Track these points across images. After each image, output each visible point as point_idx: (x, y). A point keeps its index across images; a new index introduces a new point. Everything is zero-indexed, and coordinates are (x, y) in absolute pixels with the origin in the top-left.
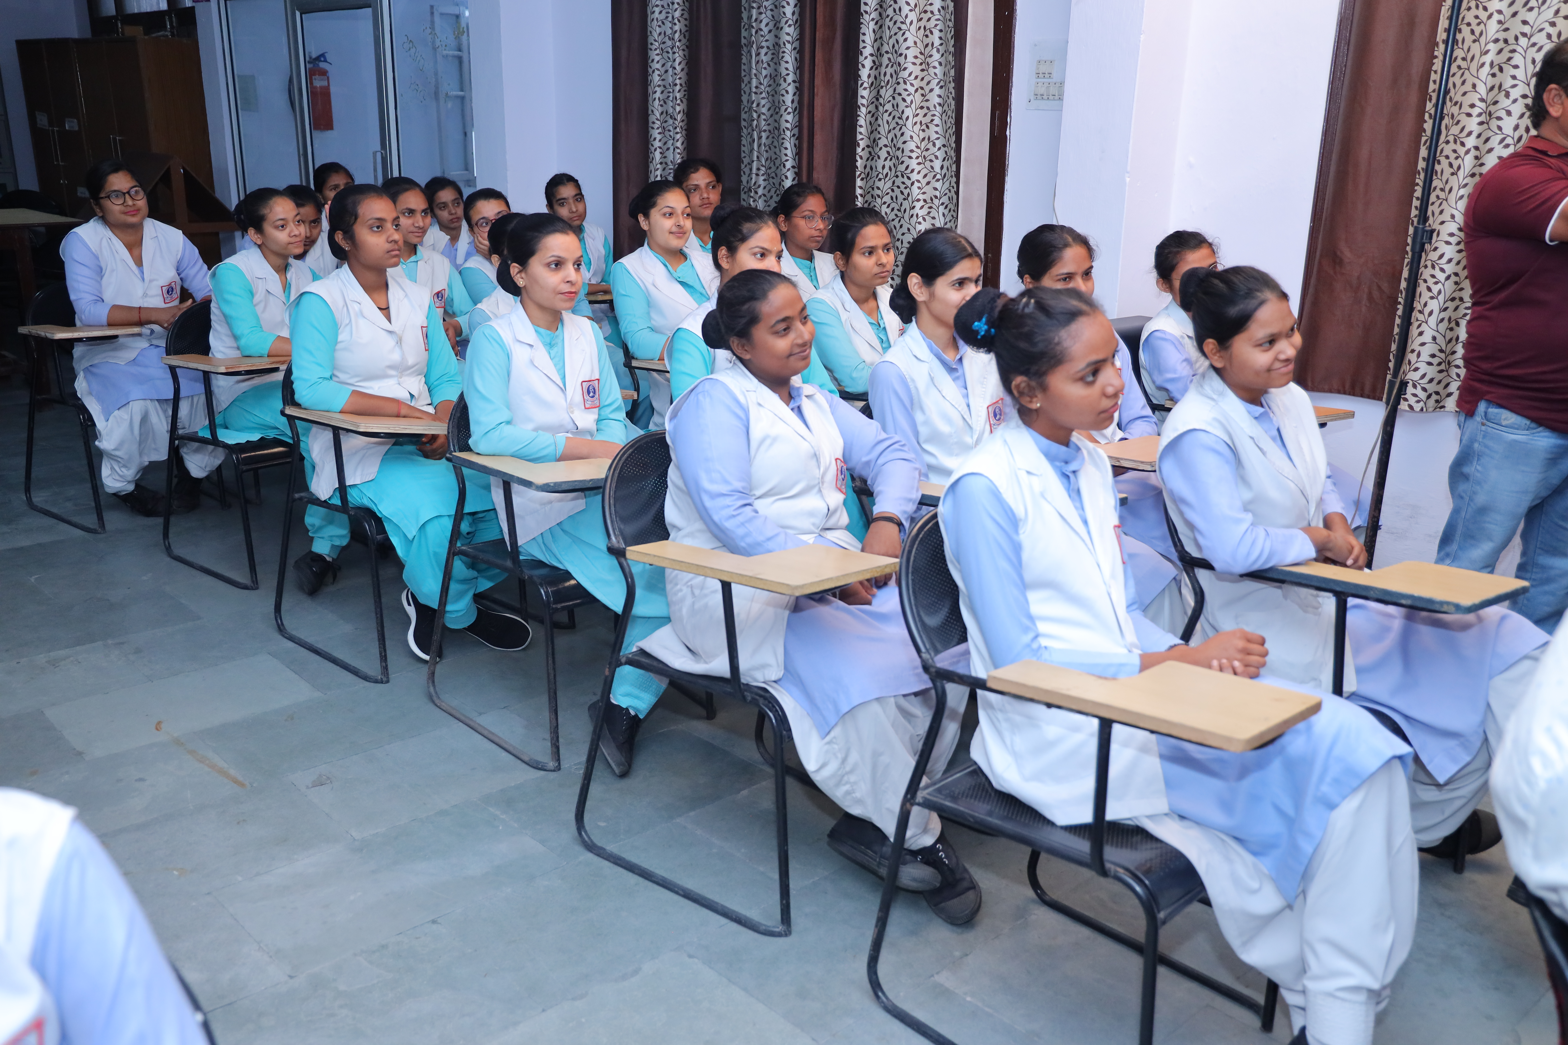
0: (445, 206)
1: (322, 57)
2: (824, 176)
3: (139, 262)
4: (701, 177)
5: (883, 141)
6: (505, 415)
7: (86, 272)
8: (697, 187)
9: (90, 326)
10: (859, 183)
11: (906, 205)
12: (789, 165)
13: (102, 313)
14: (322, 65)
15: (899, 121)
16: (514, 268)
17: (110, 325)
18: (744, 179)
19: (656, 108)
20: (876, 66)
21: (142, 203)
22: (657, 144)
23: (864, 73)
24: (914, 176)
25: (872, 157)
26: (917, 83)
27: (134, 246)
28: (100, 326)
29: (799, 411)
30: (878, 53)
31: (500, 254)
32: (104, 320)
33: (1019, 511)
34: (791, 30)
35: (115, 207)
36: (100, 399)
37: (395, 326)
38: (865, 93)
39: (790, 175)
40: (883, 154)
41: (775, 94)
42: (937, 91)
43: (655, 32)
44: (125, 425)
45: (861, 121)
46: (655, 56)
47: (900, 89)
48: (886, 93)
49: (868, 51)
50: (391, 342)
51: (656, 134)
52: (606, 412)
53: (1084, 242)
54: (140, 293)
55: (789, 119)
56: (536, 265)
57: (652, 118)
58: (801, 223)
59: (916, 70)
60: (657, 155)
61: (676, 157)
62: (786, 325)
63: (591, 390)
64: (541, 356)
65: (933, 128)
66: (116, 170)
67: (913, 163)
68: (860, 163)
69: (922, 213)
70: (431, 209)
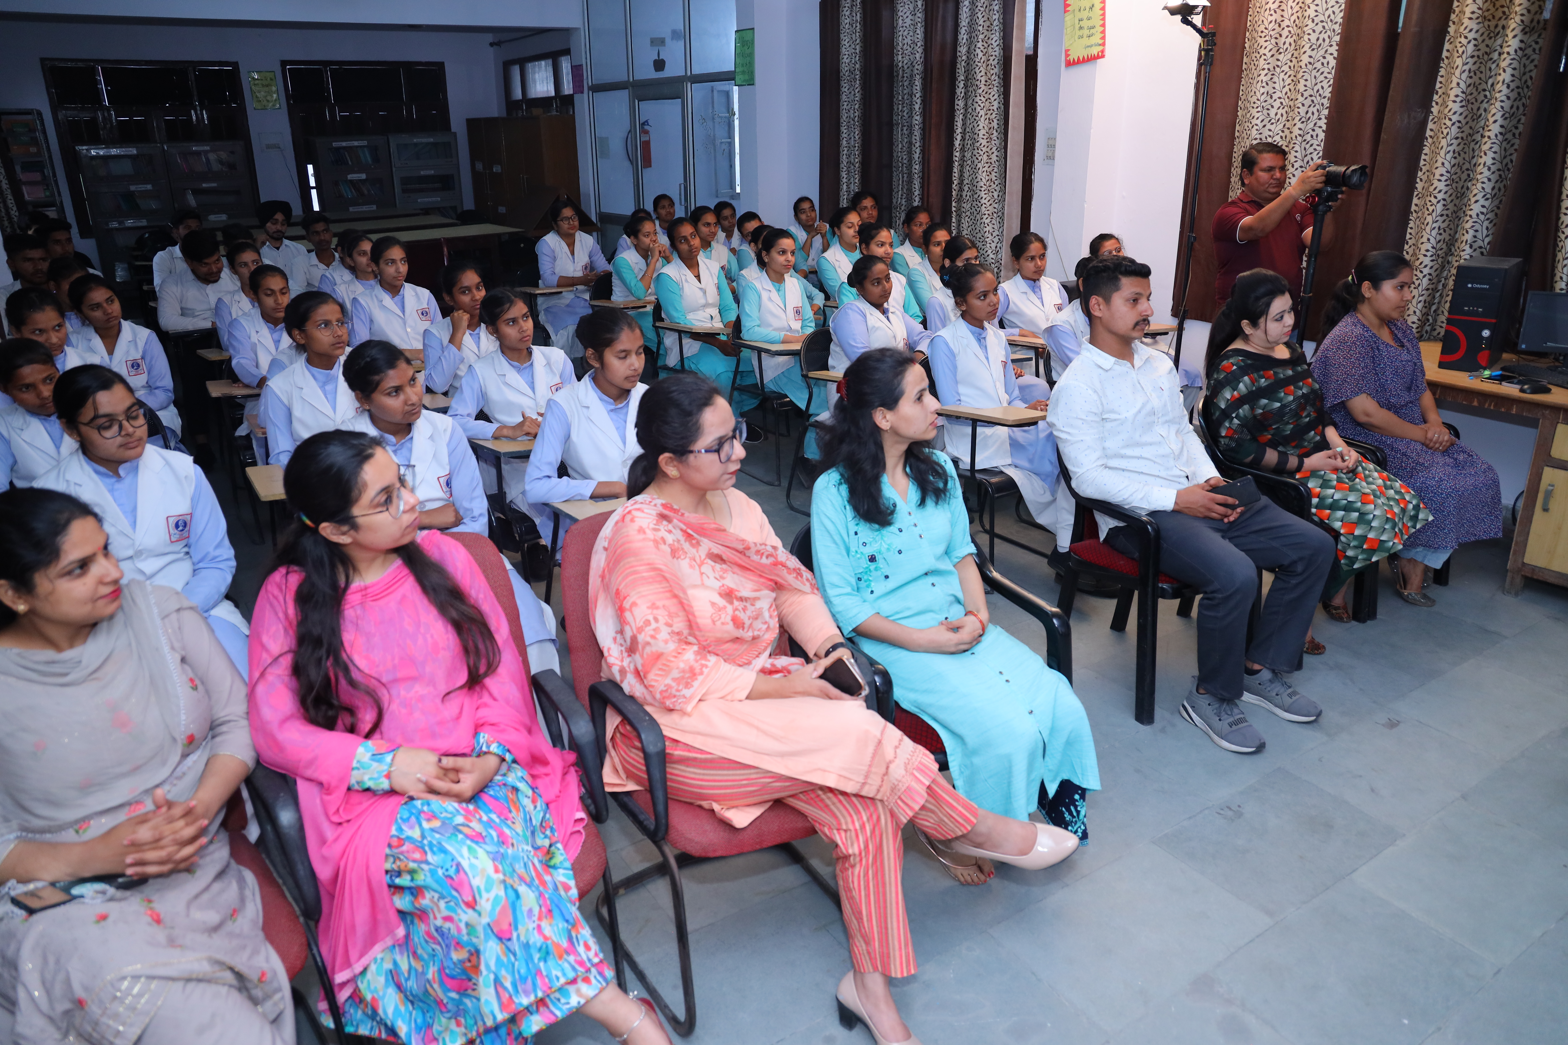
0: (726, 218)
1: (646, 123)
2: (935, 201)
3: (573, 253)
4: (868, 202)
5: (966, 182)
6: (758, 322)
7: (548, 259)
8: (866, 207)
9: (548, 287)
10: (954, 204)
11: (978, 217)
12: (916, 193)
13: (555, 280)
14: (646, 127)
15: (975, 170)
16: (764, 253)
17: (558, 286)
18: (894, 201)
19: (844, 160)
20: (963, 139)
21: (576, 223)
22: (844, 180)
23: (957, 143)
24: (983, 201)
25: (961, 190)
26: (984, 149)
27: (571, 245)
28: (553, 287)
29: (888, 318)
30: (964, 133)
31: (756, 244)
32: (556, 283)
33: (956, 351)
34: (918, 118)
35: (565, 225)
36: (552, 324)
37: (703, 285)
38: (957, 154)
39: (917, 199)
40: (966, 188)
41: (910, 153)
42: (996, 153)
43: (844, 116)
44: (565, 338)
45: (955, 170)
46: (844, 129)
47: (975, 152)
48: (968, 155)
49: (959, 131)
50: (701, 294)
51: (844, 174)
52: (806, 323)
53: (1041, 240)
54: (572, 269)
55: (917, 168)
56: (774, 253)
57: (842, 166)
58: (915, 228)
59: (984, 142)
60: (845, 187)
61: (855, 188)
62: (879, 281)
63: (798, 312)
64: (774, 295)
65: (994, 174)
66: (566, 207)
67: (982, 194)
68: (954, 193)
69: (987, 221)
70: (718, 222)
